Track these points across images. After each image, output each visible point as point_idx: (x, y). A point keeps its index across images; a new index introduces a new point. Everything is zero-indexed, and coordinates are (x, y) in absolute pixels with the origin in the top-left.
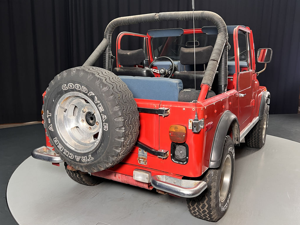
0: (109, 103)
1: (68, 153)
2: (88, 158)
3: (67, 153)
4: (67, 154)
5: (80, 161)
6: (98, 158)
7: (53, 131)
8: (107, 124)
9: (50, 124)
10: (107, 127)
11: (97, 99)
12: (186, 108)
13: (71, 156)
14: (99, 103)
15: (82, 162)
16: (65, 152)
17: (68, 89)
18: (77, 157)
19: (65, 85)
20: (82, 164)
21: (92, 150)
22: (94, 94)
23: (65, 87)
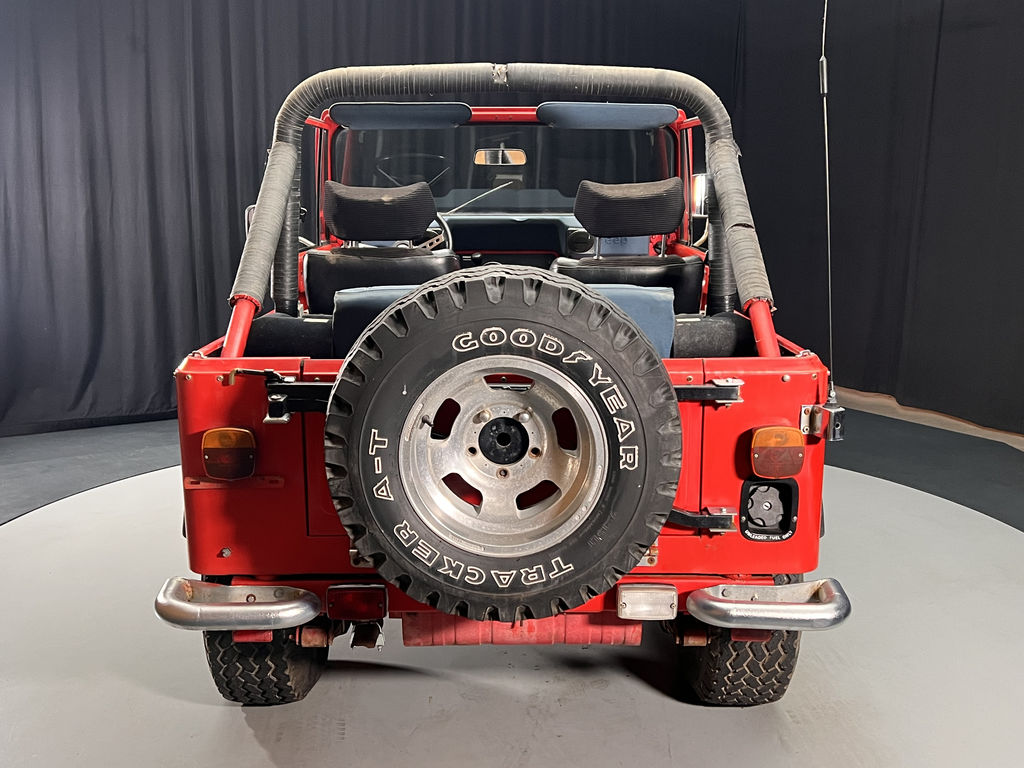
0: (642, 381)
1: (459, 567)
2: (550, 569)
3: (456, 571)
4: (456, 574)
5: (516, 585)
6: (590, 565)
7: (392, 499)
8: (636, 448)
9: (381, 477)
10: (637, 457)
11: (600, 373)
12: (791, 376)
13: (474, 575)
14: (610, 385)
15: (525, 588)
16: (447, 567)
17: (477, 346)
18: (498, 576)
19: (470, 334)
20: (522, 595)
21: (560, 541)
22: (589, 358)
23: (466, 342)
